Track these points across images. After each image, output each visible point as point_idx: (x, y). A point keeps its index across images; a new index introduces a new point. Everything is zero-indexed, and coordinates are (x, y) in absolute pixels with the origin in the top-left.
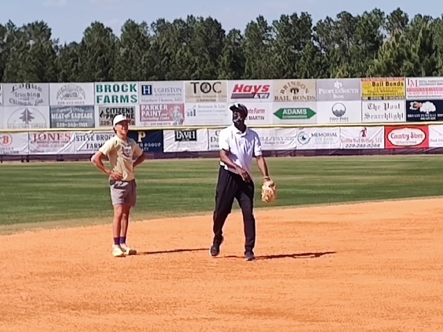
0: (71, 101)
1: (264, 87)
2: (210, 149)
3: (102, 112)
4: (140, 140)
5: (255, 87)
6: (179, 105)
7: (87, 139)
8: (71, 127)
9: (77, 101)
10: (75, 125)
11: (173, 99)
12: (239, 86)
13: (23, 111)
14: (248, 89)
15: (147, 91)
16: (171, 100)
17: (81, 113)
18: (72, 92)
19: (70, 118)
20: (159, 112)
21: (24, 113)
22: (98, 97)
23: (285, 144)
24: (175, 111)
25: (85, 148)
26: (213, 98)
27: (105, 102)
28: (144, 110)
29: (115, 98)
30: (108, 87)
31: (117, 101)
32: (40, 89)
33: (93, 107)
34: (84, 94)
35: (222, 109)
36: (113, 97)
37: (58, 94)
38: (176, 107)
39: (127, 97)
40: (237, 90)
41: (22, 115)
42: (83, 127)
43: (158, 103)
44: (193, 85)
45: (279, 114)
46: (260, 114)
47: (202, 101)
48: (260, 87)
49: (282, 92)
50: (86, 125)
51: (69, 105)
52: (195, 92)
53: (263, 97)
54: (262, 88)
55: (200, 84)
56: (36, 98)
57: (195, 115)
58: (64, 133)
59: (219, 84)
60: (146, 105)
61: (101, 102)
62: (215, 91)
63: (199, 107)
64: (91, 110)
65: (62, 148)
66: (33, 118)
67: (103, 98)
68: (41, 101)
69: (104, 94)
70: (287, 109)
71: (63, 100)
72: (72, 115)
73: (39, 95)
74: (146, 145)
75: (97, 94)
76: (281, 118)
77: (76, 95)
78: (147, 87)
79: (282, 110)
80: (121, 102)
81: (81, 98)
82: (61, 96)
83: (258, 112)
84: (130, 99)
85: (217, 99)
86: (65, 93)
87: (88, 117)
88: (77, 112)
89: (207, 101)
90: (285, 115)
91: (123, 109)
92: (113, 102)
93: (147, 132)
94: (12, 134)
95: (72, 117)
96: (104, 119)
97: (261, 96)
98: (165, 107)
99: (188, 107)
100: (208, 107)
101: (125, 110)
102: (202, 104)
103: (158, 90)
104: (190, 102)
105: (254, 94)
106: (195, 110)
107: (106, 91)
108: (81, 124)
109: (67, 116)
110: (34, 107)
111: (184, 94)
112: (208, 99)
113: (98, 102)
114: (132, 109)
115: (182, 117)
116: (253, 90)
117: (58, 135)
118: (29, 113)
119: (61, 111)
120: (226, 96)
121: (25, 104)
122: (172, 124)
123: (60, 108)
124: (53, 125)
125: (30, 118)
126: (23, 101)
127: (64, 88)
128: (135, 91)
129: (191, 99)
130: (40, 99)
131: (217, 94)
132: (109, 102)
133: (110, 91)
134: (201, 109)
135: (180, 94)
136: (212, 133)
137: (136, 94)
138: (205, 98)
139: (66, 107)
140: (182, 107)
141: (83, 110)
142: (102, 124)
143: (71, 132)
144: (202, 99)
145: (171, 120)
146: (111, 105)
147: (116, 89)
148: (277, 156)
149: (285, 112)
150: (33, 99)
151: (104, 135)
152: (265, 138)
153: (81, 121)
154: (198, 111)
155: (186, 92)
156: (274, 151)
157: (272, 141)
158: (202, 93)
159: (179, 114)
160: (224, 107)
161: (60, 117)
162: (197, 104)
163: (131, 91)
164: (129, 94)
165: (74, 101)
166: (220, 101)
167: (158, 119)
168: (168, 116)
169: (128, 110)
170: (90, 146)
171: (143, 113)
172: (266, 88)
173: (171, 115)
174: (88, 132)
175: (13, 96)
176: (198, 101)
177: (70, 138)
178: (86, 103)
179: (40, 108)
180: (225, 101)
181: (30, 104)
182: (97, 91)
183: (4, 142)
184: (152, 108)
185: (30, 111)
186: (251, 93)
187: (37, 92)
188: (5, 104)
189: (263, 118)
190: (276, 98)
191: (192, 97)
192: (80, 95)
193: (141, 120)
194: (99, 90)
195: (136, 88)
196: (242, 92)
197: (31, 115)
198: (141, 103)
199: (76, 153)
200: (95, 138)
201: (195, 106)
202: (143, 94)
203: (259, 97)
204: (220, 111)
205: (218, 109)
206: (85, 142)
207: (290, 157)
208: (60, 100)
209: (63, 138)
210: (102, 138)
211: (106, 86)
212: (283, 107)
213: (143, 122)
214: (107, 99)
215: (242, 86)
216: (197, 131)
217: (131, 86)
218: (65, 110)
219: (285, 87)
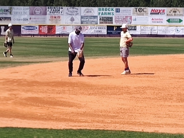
0: (89, 14)
1: (163, 10)
2: (141, 34)
3: (101, 18)
4: (114, 29)
5: (159, 10)
6: (130, 16)
7: (95, 29)
8: (89, 24)
9: (91, 14)
10: (90, 23)
11: (128, 14)
12: (153, 10)
13: (71, 17)
14: (157, 11)
15: (118, 11)
16: (127, 14)
17: (92, 18)
18: (89, 11)
19: (88, 20)
20: (122, 19)
21: (71, 18)
22: (99, 13)
23: (170, 32)
24: (128, 19)
25: (94, 32)
26: (143, 14)
27: (102, 15)
28: (117, 18)
29: (106, 13)
30: (103, 9)
31: (106, 15)
32: (77, 9)
33: (97, 17)
34: (94, 11)
35: (147, 18)
36: (105, 13)
37: (84, 11)
38: (129, 17)
39: (110, 13)
40: (153, 11)
41: (70, 19)
42: (93, 24)
43: (122, 15)
44: (135, 9)
45: (169, 21)
46: (161, 21)
47: (138, 15)
48: (161, 10)
49: (170, 12)
50: (94, 23)
51: (88, 15)
52: (136, 11)
53: (163, 14)
54: (162, 11)
55: (138, 8)
56: (76, 13)
57: (136, 20)
58: (86, 26)
59: (145, 9)
60: (117, 16)
61: (100, 15)
62: (144, 11)
63: (138, 17)
64: (96, 18)
65: (85, 32)
66: (74, 20)
67: (101, 13)
68: (78, 14)
69: (101, 12)
70: (171, 19)
71: (86, 14)
72: (89, 19)
73: (77, 12)
74: (117, 31)
75: (99, 12)
76: (169, 22)
77: (91, 12)
78: (118, 9)
79: (169, 19)
80: (108, 14)
81: (93, 13)
82: (85, 12)
83: (160, 20)
84: (111, 13)
85: (145, 14)
86: (87, 11)
87: (95, 20)
88: (91, 18)
89: (141, 15)
90: (171, 21)
91: (109, 17)
92: (105, 14)
93: (117, 26)
94: (67, 26)
95: (89, 20)
96: (101, 21)
97: (162, 14)
98: (125, 17)
99: (133, 17)
100: (141, 17)
101: (109, 18)
102: (139, 16)
103: (122, 10)
104: (134, 15)
105: (159, 13)
106: (136, 19)
107: (102, 10)
108: (92, 23)
109: (87, 20)
110: (75, 16)
111: (132, 12)
112: (141, 14)
113: (99, 14)
114: (112, 17)
115: (131, 21)
116: (158, 11)
117: (84, 27)
118: (73, 18)
119: (85, 18)
120: (148, 14)
121: (72, 15)
122: (127, 24)
123: (85, 17)
124: (82, 23)
125: (73, 20)
126: (71, 14)
127: (86, 9)
128: (113, 11)
129: (134, 14)
130: (77, 13)
131: (145, 13)
132: (103, 15)
133: (104, 10)
134: (138, 18)
135: (131, 12)
136: (142, 28)
137: (114, 12)
138: (140, 14)
139: (87, 16)
140: (131, 17)
141: (93, 18)
142: (100, 23)
143: (89, 26)
144: (139, 14)
145: (127, 22)
146: (104, 16)
147: (106, 10)
148: (167, 37)
149: (171, 20)
150: (75, 13)
151: (101, 27)
152: (163, 30)
153: (93, 22)
154: (137, 19)
155: (133, 11)
156: (166, 35)
157: (165, 31)
158: (139, 12)
159: (130, 20)
160: (147, 17)
161: (85, 20)
162: (137, 16)
163: (112, 11)
164: (111, 12)
165: (90, 14)
166: (146, 15)
167: (121, 22)
168: (126, 20)
169: (110, 18)
170: (95, 31)
171: (116, 19)
172: (164, 11)
173: (127, 20)
174: (95, 26)
175: (67, 12)
176: (137, 15)
177: (88, 28)
178: (95, 15)
179: (77, 16)
180: (148, 15)
181: (74, 15)
182: (99, 10)
183: (63, 29)
184: (120, 17)
185: (74, 17)
186: (158, 12)
187: (76, 10)
188: (64, 15)
189: (162, 22)
190: (167, 15)
191: (135, 13)
192: (93, 12)
193: (115, 22)
194: (100, 10)
195: (114, 9)
196: (154, 12)
197: (74, 19)
198: (115, 15)
199: (90, 34)
200: (98, 28)
201: (136, 17)
202: (116, 12)
203: (161, 14)
204: (145, 19)
205: (145, 18)
206: (94, 30)
207: (172, 38)
208: (85, 14)
209: (86, 28)
210: (100, 29)
211: (102, 9)
212: (170, 18)
213: (116, 23)
214: (102, 14)
215: (154, 10)
216: (137, 27)
217: (112, 9)
218: (86, 17)
219: (171, 10)
